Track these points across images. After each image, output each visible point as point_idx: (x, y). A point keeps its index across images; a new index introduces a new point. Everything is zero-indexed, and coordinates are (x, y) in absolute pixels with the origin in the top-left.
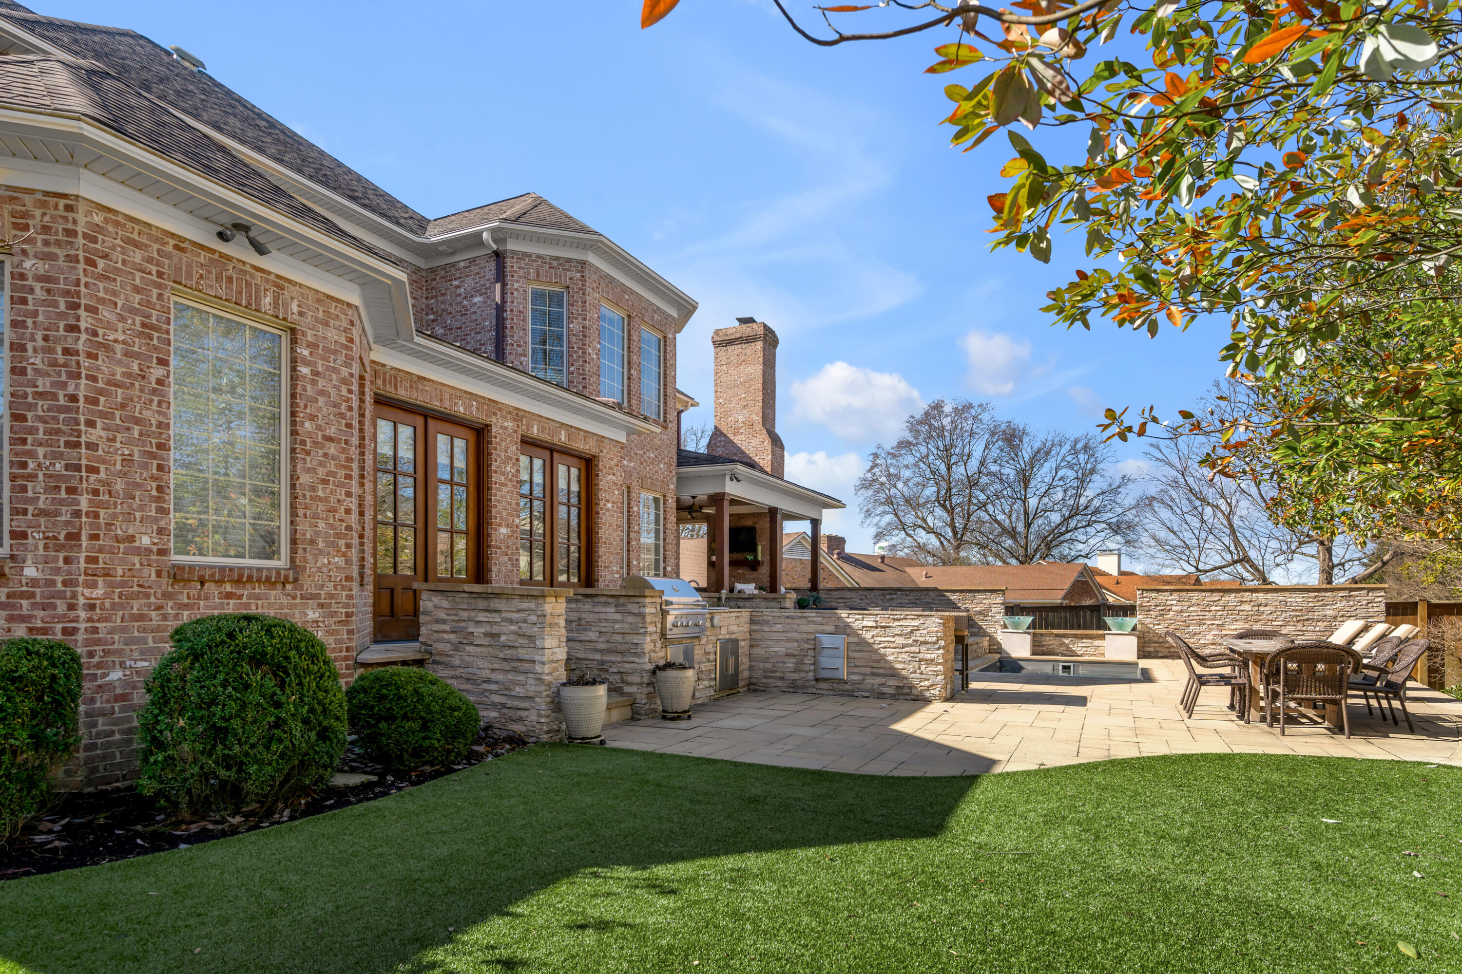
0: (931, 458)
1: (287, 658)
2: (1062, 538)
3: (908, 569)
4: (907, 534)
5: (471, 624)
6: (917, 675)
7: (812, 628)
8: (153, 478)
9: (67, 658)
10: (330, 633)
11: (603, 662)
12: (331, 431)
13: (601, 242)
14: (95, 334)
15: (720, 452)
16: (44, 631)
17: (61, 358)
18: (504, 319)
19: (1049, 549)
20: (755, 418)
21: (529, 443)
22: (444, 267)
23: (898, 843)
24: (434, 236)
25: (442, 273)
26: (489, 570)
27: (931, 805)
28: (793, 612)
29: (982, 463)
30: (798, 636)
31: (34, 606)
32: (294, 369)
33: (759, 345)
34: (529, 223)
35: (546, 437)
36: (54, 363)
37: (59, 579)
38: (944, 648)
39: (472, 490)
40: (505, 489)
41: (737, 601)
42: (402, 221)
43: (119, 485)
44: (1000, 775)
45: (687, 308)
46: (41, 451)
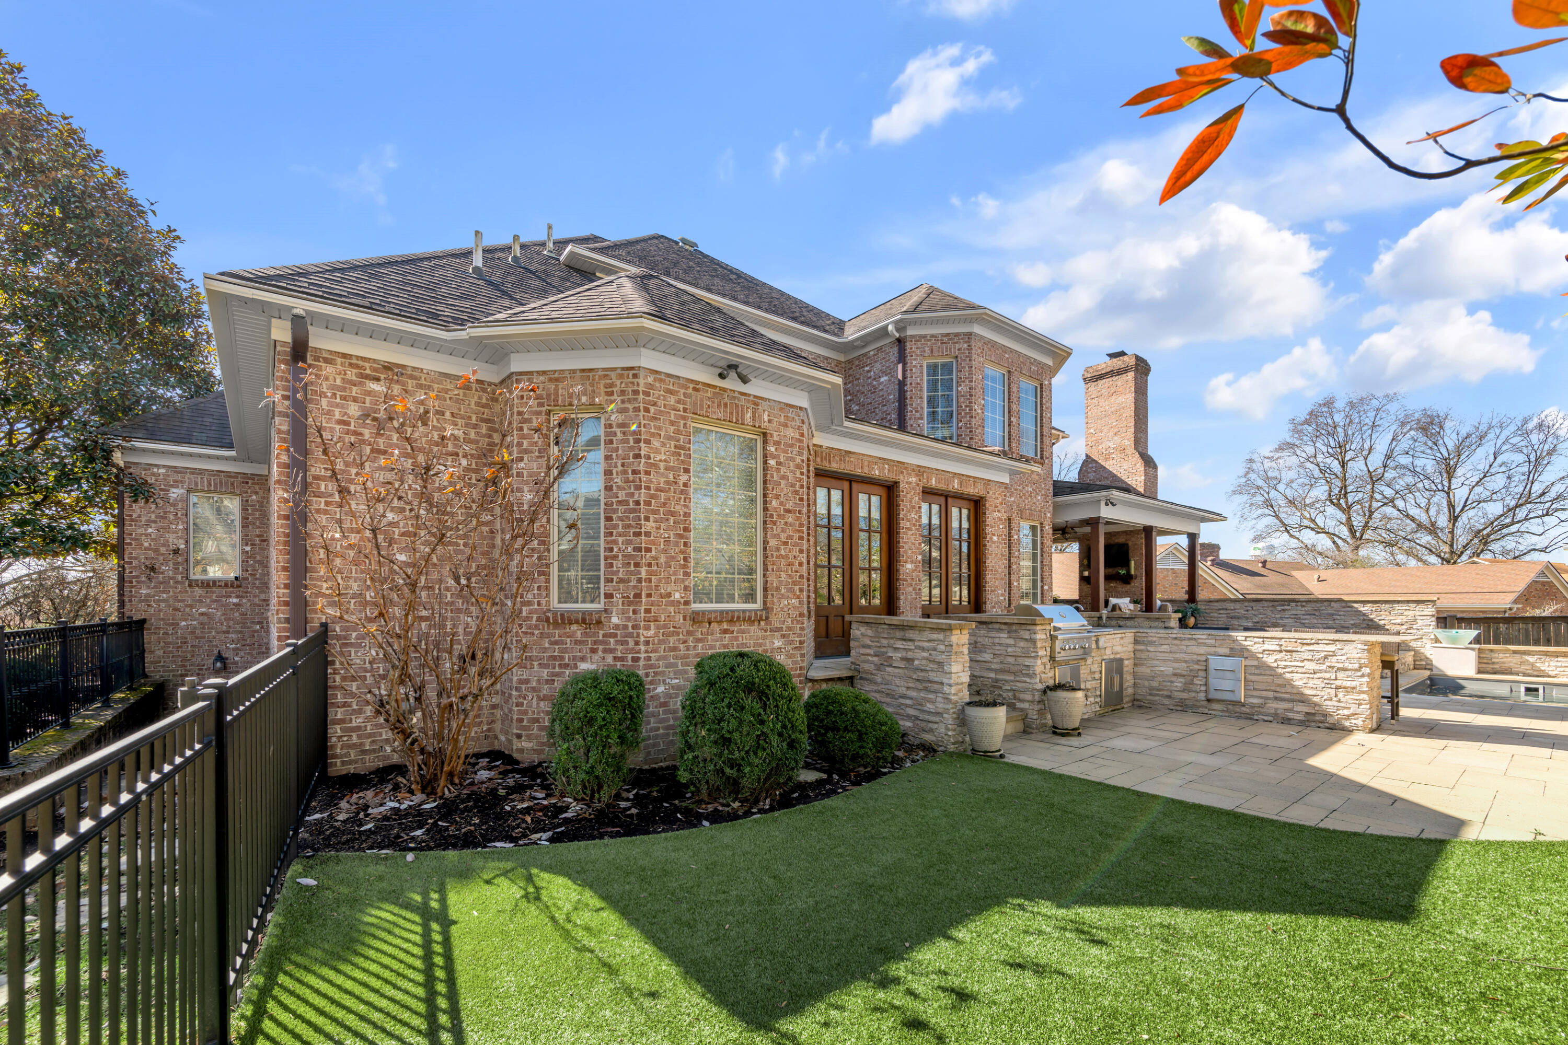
0: (1320, 458)
1: (768, 686)
2: (1505, 531)
3: (1295, 573)
4: (1291, 536)
5: (890, 650)
6: (1334, 703)
7: (1202, 650)
8: (682, 552)
9: (637, 683)
10: (789, 656)
11: (997, 681)
12: (789, 505)
13: (986, 314)
14: (649, 458)
15: (1091, 477)
16: (622, 659)
17: (631, 476)
18: (905, 392)
19: (1486, 543)
20: (1127, 443)
21: (929, 493)
22: (858, 358)
23: (1357, 924)
24: (851, 334)
25: (857, 362)
26: (898, 599)
27: (1389, 875)
28: (1178, 632)
29: (1388, 457)
30: (1187, 657)
31: (617, 642)
32: (765, 462)
33: (1131, 375)
34: (925, 311)
35: (942, 486)
36: (627, 481)
37: (630, 624)
38: (1369, 675)
39: (884, 535)
40: (910, 533)
41: (1118, 620)
42: (827, 328)
43: (662, 559)
44: (1477, 843)
45: (1060, 354)
46: (620, 540)
